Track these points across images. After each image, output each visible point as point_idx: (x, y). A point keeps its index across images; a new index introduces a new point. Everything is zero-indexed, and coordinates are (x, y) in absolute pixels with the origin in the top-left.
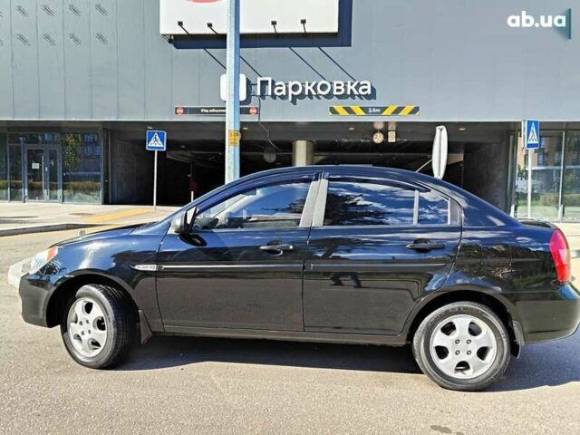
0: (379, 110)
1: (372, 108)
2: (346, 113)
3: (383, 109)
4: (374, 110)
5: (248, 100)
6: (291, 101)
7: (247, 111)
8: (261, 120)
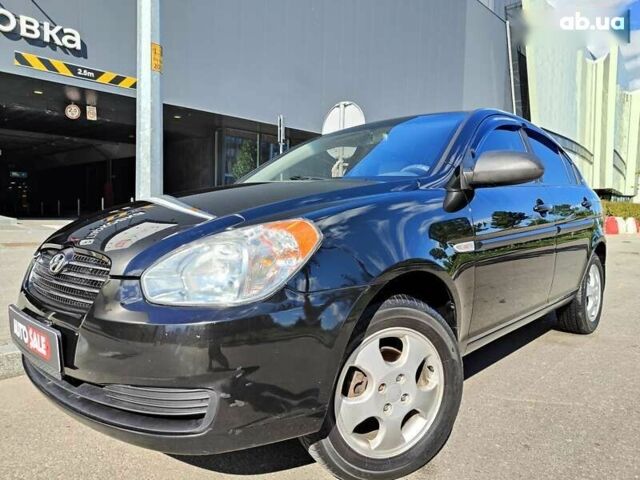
0: (92, 74)
1: (83, 69)
2: (43, 68)
3: (98, 74)
4: (85, 73)
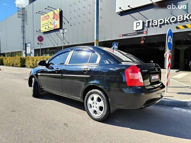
2: (184, 28)
5: (143, 29)
6: (160, 27)
7: (142, 33)
8: (148, 35)
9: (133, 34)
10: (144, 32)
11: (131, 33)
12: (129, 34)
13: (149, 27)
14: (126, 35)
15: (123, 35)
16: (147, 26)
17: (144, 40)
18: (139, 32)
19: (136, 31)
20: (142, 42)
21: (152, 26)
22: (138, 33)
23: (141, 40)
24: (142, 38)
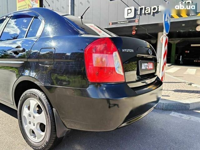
5: (135, 17)
6: (152, 15)
7: (134, 21)
8: (139, 24)
9: (123, 22)
10: (136, 21)
11: (121, 22)
12: (119, 22)
13: (141, 15)
14: (116, 23)
15: (113, 24)
16: (139, 13)
17: (136, 30)
18: (130, 20)
19: (127, 19)
20: (133, 32)
21: (145, 14)
22: (130, 22)
23: (132, 31)
24: (134, 28)
